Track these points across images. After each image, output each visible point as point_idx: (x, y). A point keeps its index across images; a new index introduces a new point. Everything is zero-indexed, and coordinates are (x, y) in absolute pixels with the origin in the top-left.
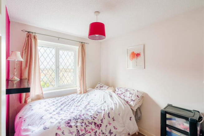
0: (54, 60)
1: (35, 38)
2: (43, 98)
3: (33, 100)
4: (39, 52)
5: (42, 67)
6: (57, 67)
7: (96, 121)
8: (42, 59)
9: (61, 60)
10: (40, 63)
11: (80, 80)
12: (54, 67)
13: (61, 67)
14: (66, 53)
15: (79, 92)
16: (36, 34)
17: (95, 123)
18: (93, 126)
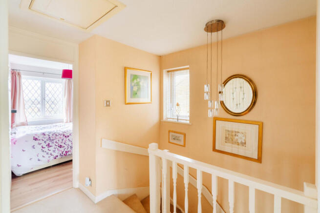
0: (39, 92)
1: (19, 74)
2: (28, 125)
3: (17, 126)
4: (23, 85)
5: (26, 98)
6: (43, 99)
7: (65, 134)
8: (26, 91)
9: (47, 92)
10: (25, 95)
11: (67, 110)
12: (39, 99)
13: (47, 99)
14: (53, 85)
15: (65, 121)
16: (21, 71)
17: (64, 135)
18: (62, 136)
